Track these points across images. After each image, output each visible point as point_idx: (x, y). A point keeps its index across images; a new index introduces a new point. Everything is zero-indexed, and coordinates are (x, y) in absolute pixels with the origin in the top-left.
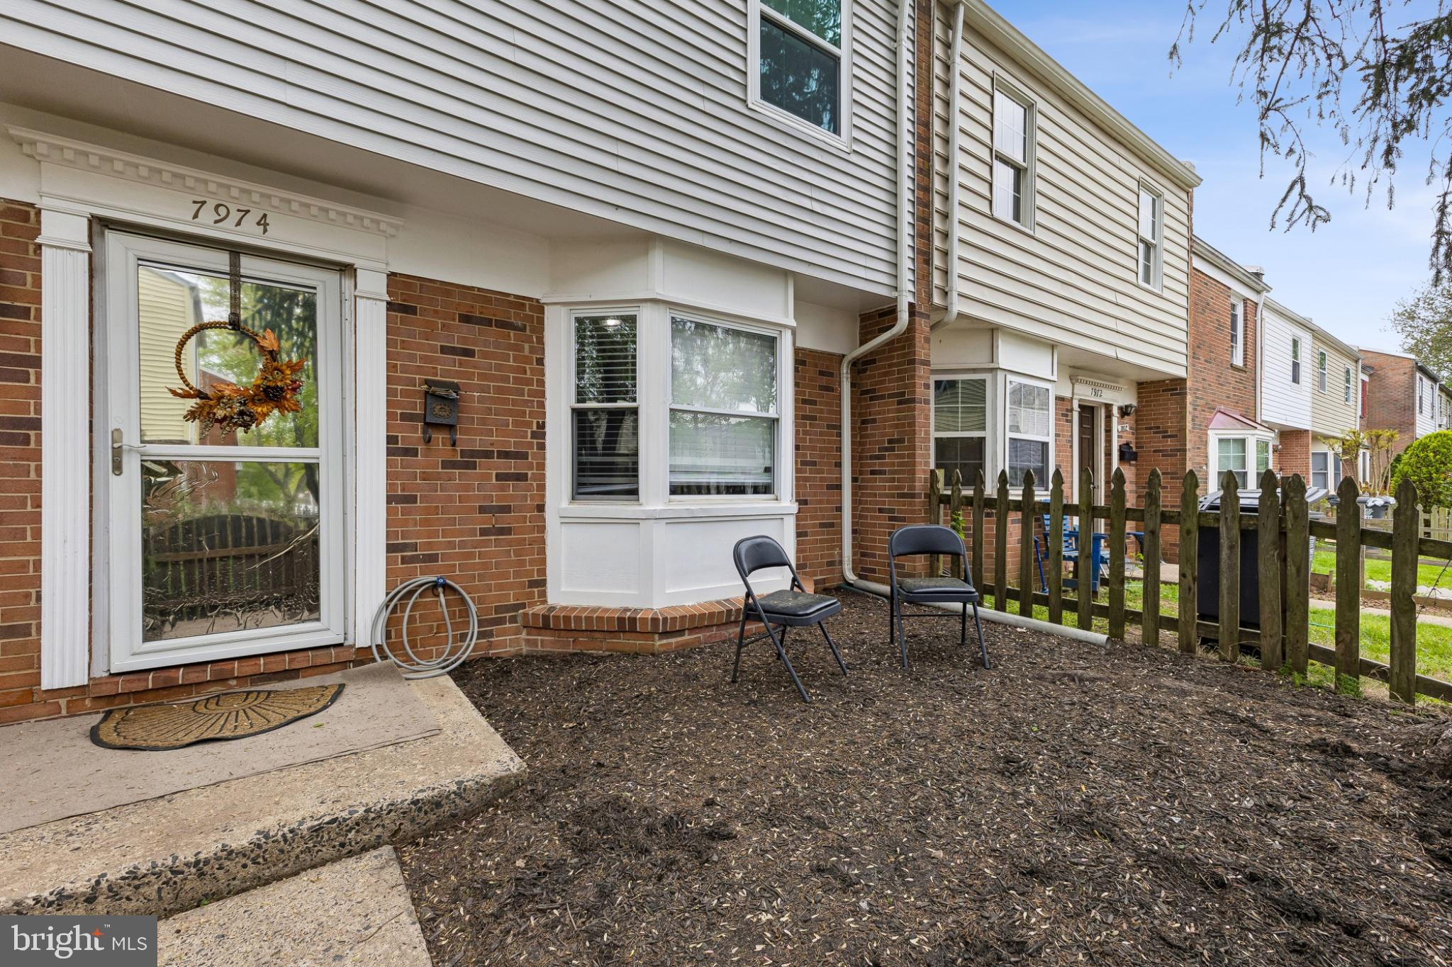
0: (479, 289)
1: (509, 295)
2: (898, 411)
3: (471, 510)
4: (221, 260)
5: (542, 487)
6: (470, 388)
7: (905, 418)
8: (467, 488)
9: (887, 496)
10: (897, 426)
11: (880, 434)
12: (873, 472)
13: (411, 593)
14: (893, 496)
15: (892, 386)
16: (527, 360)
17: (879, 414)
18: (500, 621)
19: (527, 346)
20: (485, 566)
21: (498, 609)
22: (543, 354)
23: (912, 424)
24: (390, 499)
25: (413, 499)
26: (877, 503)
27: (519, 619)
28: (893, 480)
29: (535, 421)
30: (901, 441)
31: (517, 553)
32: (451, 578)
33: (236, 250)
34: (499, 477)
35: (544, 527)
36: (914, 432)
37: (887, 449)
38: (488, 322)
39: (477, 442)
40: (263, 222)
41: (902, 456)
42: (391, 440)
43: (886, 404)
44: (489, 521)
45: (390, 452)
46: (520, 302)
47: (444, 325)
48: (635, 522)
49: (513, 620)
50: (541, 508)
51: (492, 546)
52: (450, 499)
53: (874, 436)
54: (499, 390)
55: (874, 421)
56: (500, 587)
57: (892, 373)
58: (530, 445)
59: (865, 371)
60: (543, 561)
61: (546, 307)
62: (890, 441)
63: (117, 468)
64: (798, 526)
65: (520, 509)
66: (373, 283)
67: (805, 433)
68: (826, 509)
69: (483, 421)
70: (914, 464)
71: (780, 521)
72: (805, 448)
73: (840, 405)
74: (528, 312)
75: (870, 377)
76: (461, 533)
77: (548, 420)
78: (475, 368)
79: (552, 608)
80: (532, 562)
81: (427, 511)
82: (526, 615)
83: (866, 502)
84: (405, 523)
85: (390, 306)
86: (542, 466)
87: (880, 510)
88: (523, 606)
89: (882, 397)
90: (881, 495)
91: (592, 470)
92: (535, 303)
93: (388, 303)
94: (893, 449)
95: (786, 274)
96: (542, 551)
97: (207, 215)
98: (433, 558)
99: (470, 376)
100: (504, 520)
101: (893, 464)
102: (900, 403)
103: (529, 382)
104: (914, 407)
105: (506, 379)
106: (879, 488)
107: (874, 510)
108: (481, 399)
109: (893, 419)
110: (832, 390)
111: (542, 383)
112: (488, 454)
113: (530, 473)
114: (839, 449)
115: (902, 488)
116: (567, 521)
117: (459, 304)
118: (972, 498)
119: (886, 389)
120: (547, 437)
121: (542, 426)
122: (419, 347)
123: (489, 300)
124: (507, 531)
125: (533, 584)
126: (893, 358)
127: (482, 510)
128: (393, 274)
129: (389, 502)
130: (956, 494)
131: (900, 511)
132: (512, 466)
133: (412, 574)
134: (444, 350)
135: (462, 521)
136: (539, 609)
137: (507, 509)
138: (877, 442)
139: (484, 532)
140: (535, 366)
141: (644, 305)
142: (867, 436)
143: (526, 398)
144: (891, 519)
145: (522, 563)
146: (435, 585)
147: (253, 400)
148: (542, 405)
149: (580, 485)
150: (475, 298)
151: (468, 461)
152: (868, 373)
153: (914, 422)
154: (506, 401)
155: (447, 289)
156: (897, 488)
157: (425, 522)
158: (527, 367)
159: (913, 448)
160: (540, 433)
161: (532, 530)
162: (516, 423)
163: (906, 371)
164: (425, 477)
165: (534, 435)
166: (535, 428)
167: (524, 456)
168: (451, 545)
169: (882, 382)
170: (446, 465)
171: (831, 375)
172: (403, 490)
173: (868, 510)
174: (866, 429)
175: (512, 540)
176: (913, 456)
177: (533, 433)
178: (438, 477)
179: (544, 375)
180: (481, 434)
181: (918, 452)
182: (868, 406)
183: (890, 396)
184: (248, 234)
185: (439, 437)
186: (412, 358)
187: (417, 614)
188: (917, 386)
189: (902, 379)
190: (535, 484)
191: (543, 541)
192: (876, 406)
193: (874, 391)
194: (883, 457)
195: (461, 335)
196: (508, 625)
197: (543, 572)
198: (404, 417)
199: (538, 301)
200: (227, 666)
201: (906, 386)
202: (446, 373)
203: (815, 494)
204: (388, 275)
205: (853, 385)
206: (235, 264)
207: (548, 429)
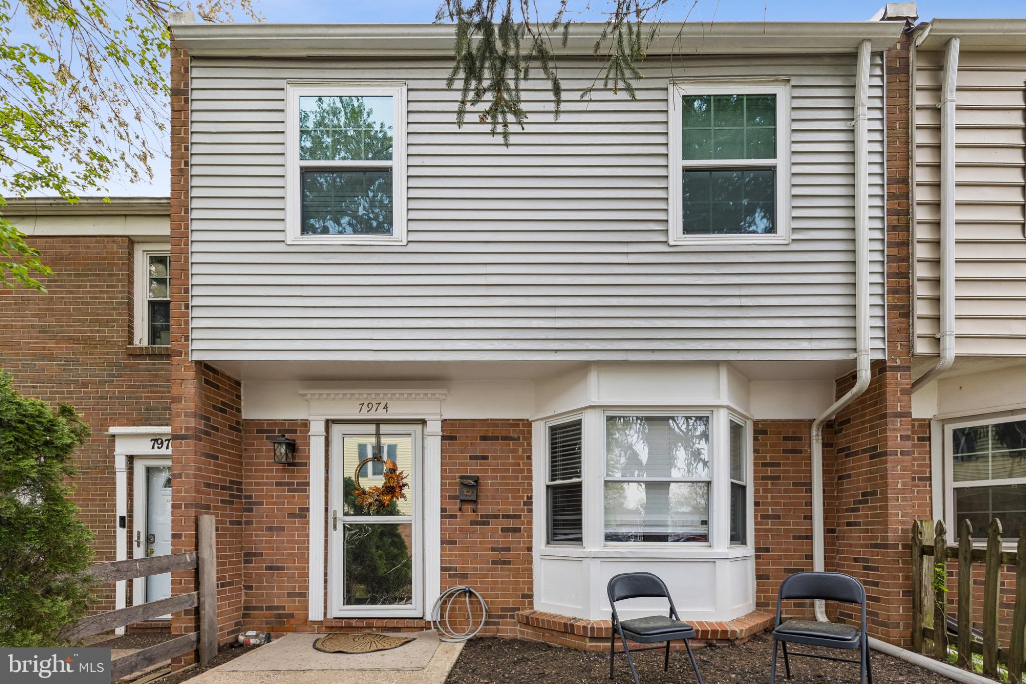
0: (491, 420)
1: (509, 420)
2: (871, 465)
3: (486, 549)
4: (372, 428)
5: (530, 536)
6: (485, 478)
7: (877, 471)
8: (484, 536)
9: (862, 546)
10: (869, 480)
11: (854, 488)
12: (849, 524)
13: (452, 594)
14: (866, 546)
15: (865, 442)
16: (522, 458)
17: (854, 469)
18: (504, 617)
19: (520, 449)
20: (495, 583)
21: (503, 609)
22: (531, 452)
23: (884, 477)
24: (442, 542)
25: (454, 543)
26: (852, 552)
27: (516, 617)
28: (867, 531)
29: (526, 495)
30: (874, 493)
31: (515, 576)
32: (472, 588)
33: (378, 423)
34: (503, 530)
35: (532, 561)
36: (886, 485)
37: (861, 502)
38: (497, 438)
39: (490, 509)
40: (386, 407)
41: (875, 508)
42: (443, 510)
43: (860, 460)
44: (497, 556)
45: (442, 517)
46: (516, 423)
47: (471, 444)
48: (579, 559)
49: (512, 617)
50: (530, 549)
51: (499, 571)
52: (475, 543)
53: (849, 490)
54: (503, 478)
55: (849, 476)
56: (504, 596)
57: (865, 429)
58: (523, 510)
59: (841, 431)
60: (531, 583)
61: (533, 423)
62: (864, 495)
63: (335, 528)
64: (757, 570)
65: (516, 549)
66: (434, 427)
67: (765, 491)
68: (792, 557)
69: (494, 497)
70: (886, 515)
71: (713, 564)
72: (765, 504)
73: (810, 465)
74: (521, 428)
75: (845, 436)
76: (481, 563)
77: (534, 494)
78: (489, 466)
79: (535, 612)
80: (524, 583)
81: (462, 549)
82: (518, 614)
83: (843, 552)
84: (450, 556)
85: (443, 438)
86: (530, 523)
87: (856, 560)
88: (518, 609)
89: (856, 453)
90: (856, 546)
91: (563, 525)
92: (526, 422)
93: (442, 436)
94: (866, 502)
95: (717, 364)
96: (531, 576)
97: (365, 409)
98: (465, 576)
99: (486, 471)
100: (506, 556)
101: (867, 516)
102: (872, 457)
103: (522, 471)
104: (886, 459)
105: (507, 471)
106: (854, 538)
107: (850, 559)
108: (492, 484)
109: (866, 473)
110: (801, 452)
111: (530, 471)
112: (496, 517)
113: (522, 527)
114: (810, 504)
115: (876, 538)
116: (545, 557)
117: (480, 430)
118: (957, 549)
119: (860, 445)
120: (534, 505)
121: (530, 498)
122: (458, 458)
123: (497, 425)
124: (509, 563)
125: (524, 596)
126: (865, 415)
127: (493, 549)
128: (445, 420)
129: (442, 544)
130: (939, 546)
131: (874, 561)
132: (511, 523)
133: (454, 584)
134: (471, 458)
135: (481, 556)
136: (527, 612)
137: (508, 549)
138: (853, 496)
139: (494, 563)
140: (526, 461)
141: (586, 411)
142: (843, 491)
143: (520, 481)
144: (865, 568)
145: (517, 583)
146: (465, 592)
147: (383, 495)
148: (530, 485)
149: (555, 534)
150: (489, 425)
151: (484, 521)
152: (843, 432)
153: (887, 475)
154: (507, 484)
155: (473, 423)
156: (871, 538)
157: (461, 556)
158: (521, 462)
159: (886, 499)
160: (529, 502)
161: (524, 562)
162: (513, 497)
163: (877, 426)
164: (461, 530)
165: (525, 504)
166: (525, 499)
167: (519, 517)
168: (475, 569)
169: (855, 440)
170: (472, 523)
171: (800, 439)
172: (449, 537)
173: (845, 559)
174: (842, 484)
175: (511, 568)
176: (886, 507)
177: (524, 502)
178: (468, 530)
179: (531, 466)
180: (493, 505)
181: (891, 503)
182: (843, 463)
183: (864, 451)
184: (381, 414)
185: (468, 507)
186: (454, 464)
187: (457, 606)
188: (889, 439)
189: (875, 434)
190: (526, 534)
191: (531, 570)
192: (851, 462)
193: (849, 448)
194: (857, 510)
195: (481, 448)
196: (509, 620)
197: (531, 589)
198: (450, 497)
199: (527, 420)
200: (371, 621)
201: (878, 441)
202: (472, 471)
203: (779, 544)
204: (442, 421)
205: (825, 445)
206: (378, 429)
207: (534, 500)
